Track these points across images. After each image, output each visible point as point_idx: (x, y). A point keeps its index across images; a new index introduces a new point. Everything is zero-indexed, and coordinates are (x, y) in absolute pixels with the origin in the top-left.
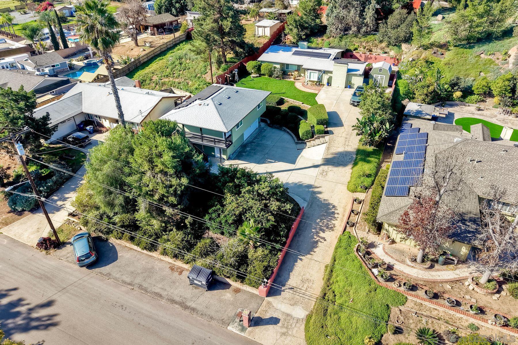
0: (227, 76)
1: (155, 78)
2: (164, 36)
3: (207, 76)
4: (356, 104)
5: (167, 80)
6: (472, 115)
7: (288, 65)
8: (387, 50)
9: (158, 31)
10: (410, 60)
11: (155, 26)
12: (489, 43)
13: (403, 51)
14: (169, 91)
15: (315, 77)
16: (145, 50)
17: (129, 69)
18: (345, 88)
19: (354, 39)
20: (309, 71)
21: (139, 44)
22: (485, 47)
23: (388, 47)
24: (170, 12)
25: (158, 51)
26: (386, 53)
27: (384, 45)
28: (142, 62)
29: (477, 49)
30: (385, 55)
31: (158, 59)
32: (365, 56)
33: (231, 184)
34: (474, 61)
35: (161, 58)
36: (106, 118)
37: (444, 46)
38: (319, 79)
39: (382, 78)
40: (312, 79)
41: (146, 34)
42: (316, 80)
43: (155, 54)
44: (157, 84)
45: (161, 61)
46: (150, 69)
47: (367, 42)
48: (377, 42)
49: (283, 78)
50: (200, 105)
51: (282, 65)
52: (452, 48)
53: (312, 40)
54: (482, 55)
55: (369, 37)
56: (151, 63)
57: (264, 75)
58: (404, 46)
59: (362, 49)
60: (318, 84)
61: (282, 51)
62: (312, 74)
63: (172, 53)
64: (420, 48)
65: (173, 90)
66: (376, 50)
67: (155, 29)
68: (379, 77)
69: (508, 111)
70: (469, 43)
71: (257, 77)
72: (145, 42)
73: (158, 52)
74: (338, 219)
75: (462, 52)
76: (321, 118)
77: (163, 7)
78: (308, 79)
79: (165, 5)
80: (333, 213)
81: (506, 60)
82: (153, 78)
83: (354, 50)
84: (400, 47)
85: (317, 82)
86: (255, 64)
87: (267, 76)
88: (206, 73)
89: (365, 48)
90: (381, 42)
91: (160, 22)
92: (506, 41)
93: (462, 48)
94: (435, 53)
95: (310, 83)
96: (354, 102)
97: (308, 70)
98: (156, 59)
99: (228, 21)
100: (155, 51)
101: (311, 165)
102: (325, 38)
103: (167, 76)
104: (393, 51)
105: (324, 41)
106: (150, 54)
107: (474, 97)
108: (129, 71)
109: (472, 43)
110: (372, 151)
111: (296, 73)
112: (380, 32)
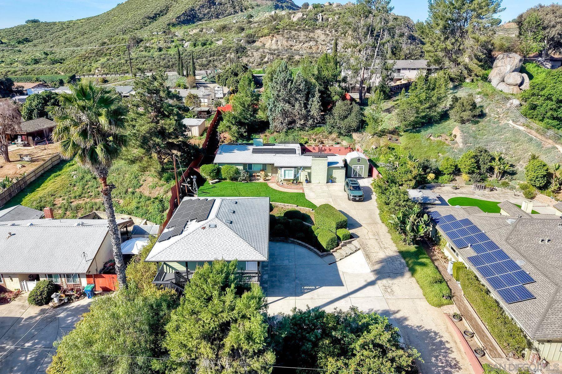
0: (184, 186)
1: (59, 202)
2: (46, 146)
3: (143, 189)
4: (357, 199)
5: (81, 202)
6: (454, 194)
7: (250, 165)
8: (339, 140)
9: (34, 139)
10: (374, 148)
11: (29, 134)
12: (432, 126)
13: (355, 140)
14: (92, 216)
15: (290, 175)
16: (24, 166)
17: (10, 194)
18: (327, 183)
19: (302, 133)
20: (283, 169)
21: (11, 159)
22: (430, 130)
23: (339, 137)
24: (45, 117)
25: (49, 165)
26: (338, 143)
27: (334, 135)
28: (28, 182)
29: (425, 133)
30: (338, 146)
31: (53, 175)
32: (319, 149)
33: (327, 342)
34: (427, 143)
35: (57, 173)
36: (11, 276)
37: (395, 132)
38: (295, 176)
39: (361, 168)
40: (287, 178)
41: (15, 145)
42: (292, 178)
43: (46, 170)
44: (66, 209)
45: (58, 178)
46: (46, 191)
47: (316, 134)
48: (326, 133)
49: (250, 180)
50: (204, 228)
51: (244, 165)
52: (402, 133)
53: (254, 137)
54: (431, 138)
55: (316, 129)
56: (43, 183)
57: (225, 179)
58: (355, 135)
59: (312, 142)
60: (295, 182)
61: (237, 150)
62: (287, 172)
63: (69, 166)
64: (375, 136)
65: (99, 214)
66: (327, 142)
67: (30, 138)
68: (358, 168)
69: (483, 186)
70: (414, 128)
71: (216, 182)
72: (20, 155)
73: (50, 167)
74: (454, 350)
75: (413, 136)
76: (340, 220)
77: (35, 111)
78: (283, 178)
79: (37, 109)
80: (441, 342)
81: (454, 140)
82: (55, 202)
83: (305, 144)
84: (351, 136)
85: (294, 180)
86: (213, 168)
87: (228, 181)
88: (140, 186)
89: (315, 140)
90: (331, 133)
91: (37, 129)
92: (446, 124)
93: (411, 132)
94: (390, 139)
95: (285, 183)
96: (355, 196)
97: (282, 167)
98: (49, 176)
99: (171, 120)
100: (45, 166)
101: (364, 283)
102: (267, 133)
103: (80, 196)
104: (344, 141)
105: (268, 137)
106: (39, 170)
107: (446, 177)
108: (10, 196)
109: (417, 127)
110: (416, 249)
111: (263, 173)
112: (328, 123)
